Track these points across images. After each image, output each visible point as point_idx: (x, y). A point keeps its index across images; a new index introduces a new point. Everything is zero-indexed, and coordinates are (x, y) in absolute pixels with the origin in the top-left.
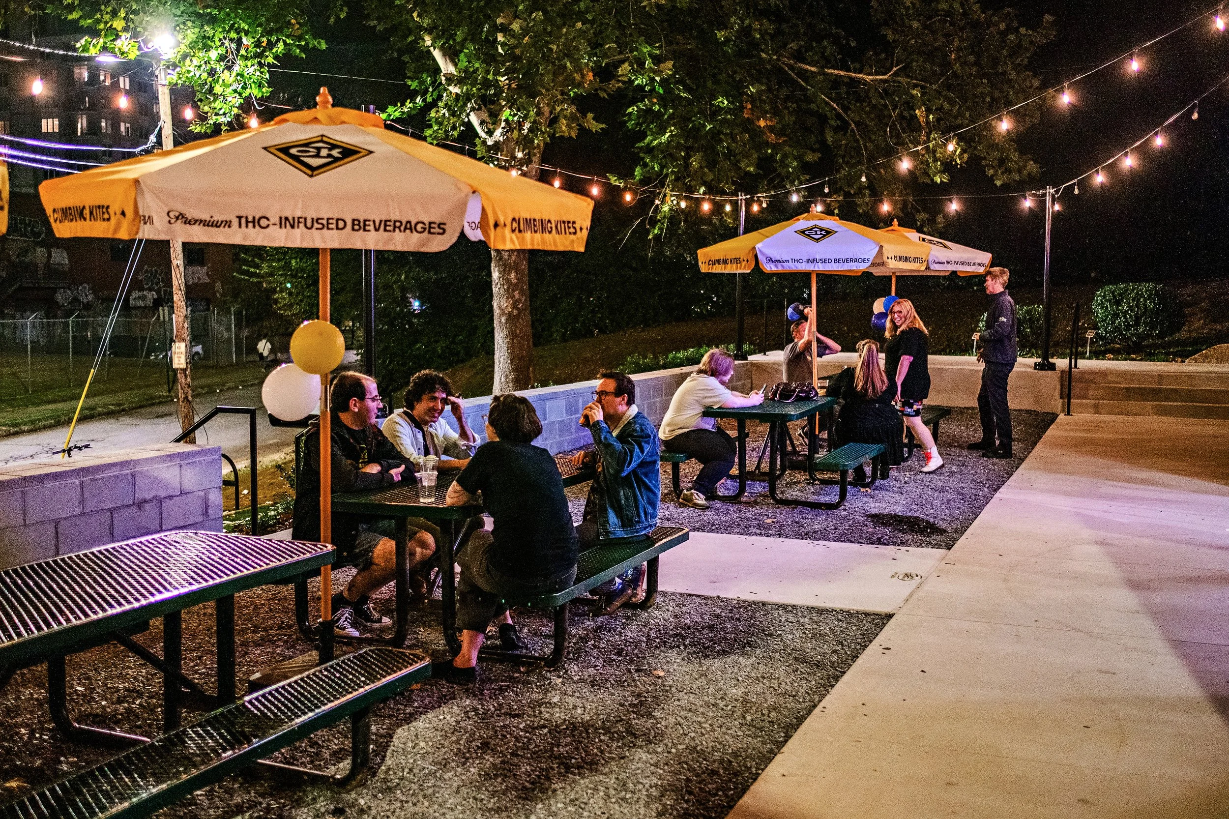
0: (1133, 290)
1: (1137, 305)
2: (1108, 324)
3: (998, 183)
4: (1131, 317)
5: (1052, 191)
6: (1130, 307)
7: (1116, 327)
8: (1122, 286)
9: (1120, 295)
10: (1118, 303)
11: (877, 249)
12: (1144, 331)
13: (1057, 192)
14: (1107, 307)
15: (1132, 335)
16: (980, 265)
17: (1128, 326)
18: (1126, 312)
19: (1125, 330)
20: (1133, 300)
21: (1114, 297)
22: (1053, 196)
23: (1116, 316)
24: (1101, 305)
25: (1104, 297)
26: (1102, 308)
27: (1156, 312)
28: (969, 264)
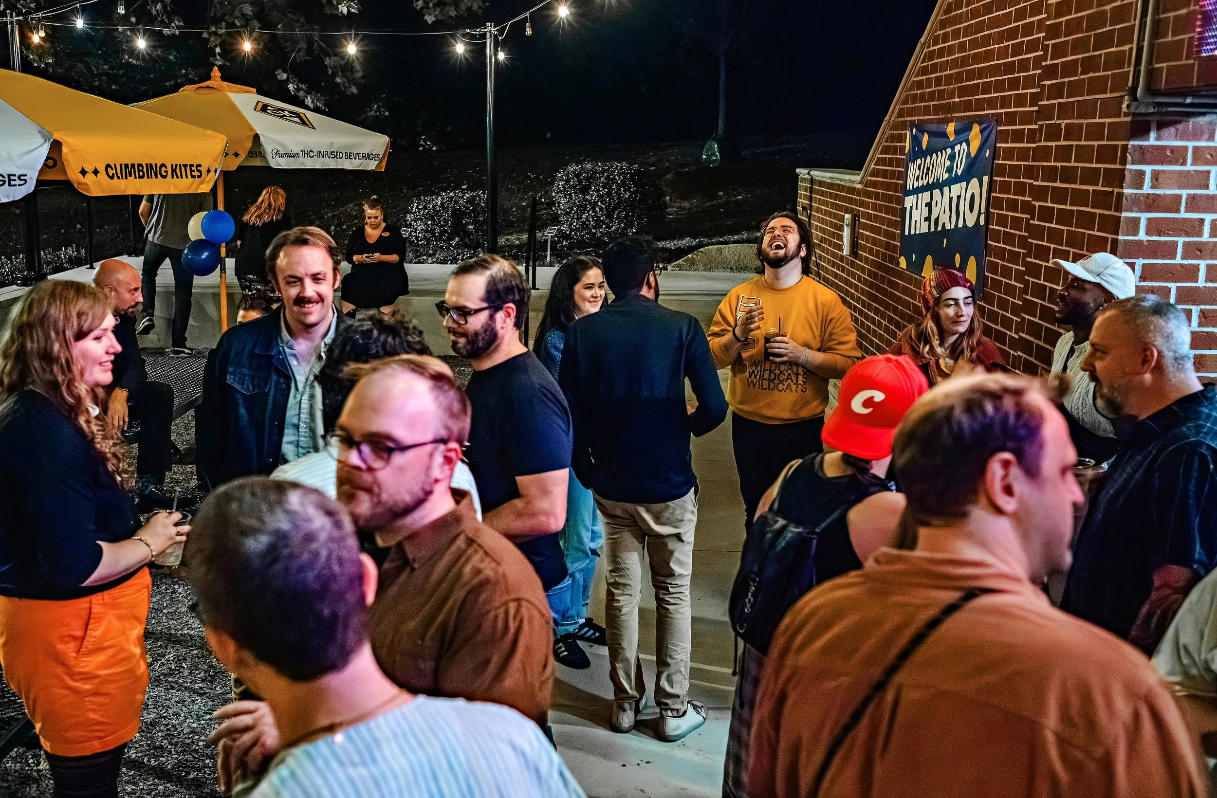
0: (603, 173)
1: (609, 194)
2: (573, 218)
3: (430, 19)
4: (601, 209)
5: (494, 30)
6: (599, 196)
7: (584, 223)
8: (589, 166)
9: (588, 179)
10: (585, 190)
11: (44, 151)
12: (618, 229)
13: (501, 32)
14: (570, 195)
15: (603, 234)
16: (368, 157)
17: (598, 223)
18: (596, 203)
19: (595, 227)
20: (604, 187)
21: (580, 182)
22: (496, 36)
23: (582, 208)
24: (564, 192)
25: (568, 181)
26: (565, 196)
27: (632, 204)
28: (348, 156)
